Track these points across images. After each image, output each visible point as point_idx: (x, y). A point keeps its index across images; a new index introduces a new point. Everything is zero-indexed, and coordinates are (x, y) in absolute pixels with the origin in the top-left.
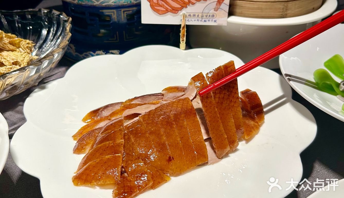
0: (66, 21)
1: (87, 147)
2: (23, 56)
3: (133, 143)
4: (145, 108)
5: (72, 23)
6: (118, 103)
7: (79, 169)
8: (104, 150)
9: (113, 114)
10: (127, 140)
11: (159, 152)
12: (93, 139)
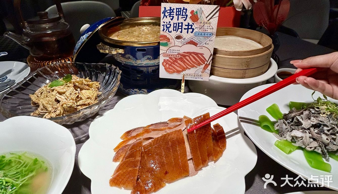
0: (118, 73)
1: (121, 158)
2: (94, 93)
3: (146, 160)
4: (156, 134)
5: (121, 75)
6: (142, 127)
7: (114, 174)
8: (129, 163)
9: (138, 135)
10: (142, 157)
11: (160, 168)
12: (125, 152)
